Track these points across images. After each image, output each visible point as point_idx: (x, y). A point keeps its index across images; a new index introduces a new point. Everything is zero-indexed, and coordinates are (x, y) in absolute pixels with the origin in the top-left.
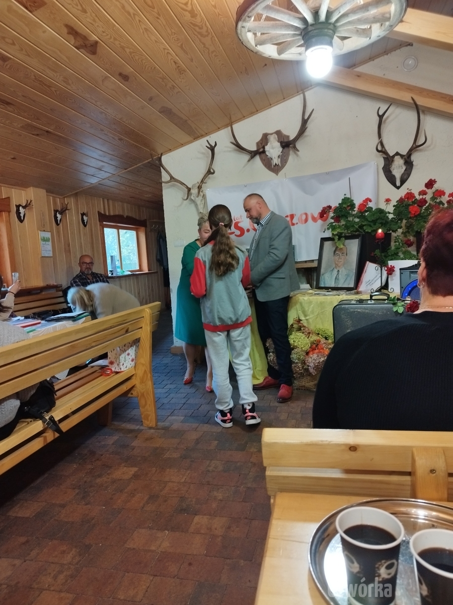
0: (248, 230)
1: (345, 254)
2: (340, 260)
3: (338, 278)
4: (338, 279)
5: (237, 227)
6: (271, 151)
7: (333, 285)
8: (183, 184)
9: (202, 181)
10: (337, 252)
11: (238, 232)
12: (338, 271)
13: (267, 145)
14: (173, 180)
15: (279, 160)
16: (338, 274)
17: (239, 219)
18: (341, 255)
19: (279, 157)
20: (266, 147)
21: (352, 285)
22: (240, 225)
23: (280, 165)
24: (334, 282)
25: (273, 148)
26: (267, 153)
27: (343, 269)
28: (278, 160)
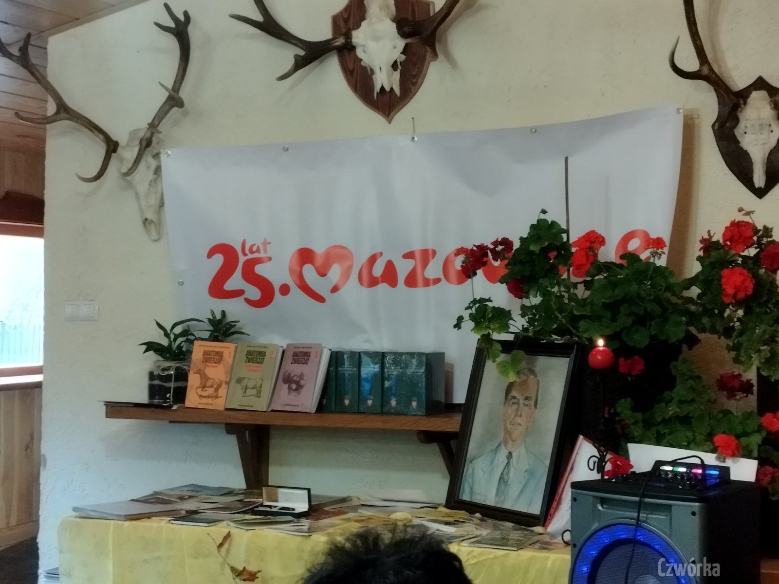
0: (285, 290)
1: (532, 403)
2: (518, 420)
3: (506, 477)
4: (506, 483)
5: (250, 276)
6: (372, 45)
7: (491, 500)
8: (95, 128)
9: (153, 126)
10: (514, 393)
11: (254, 293)
12: (510, 454)
13: (357, 26)
14: (63, 115)
15: (397, 75)
16: (508, 463)
17: (258, 251)
18: (521, 402)
19: (394, 66)
20: (355, 34)
21: (535, 509)
22: (259, 269)
23: (397, 91)
24: (494, 490)
25: (377, 38)
26: (360, 53)
27: (523, 450)
28: (389, 76)
